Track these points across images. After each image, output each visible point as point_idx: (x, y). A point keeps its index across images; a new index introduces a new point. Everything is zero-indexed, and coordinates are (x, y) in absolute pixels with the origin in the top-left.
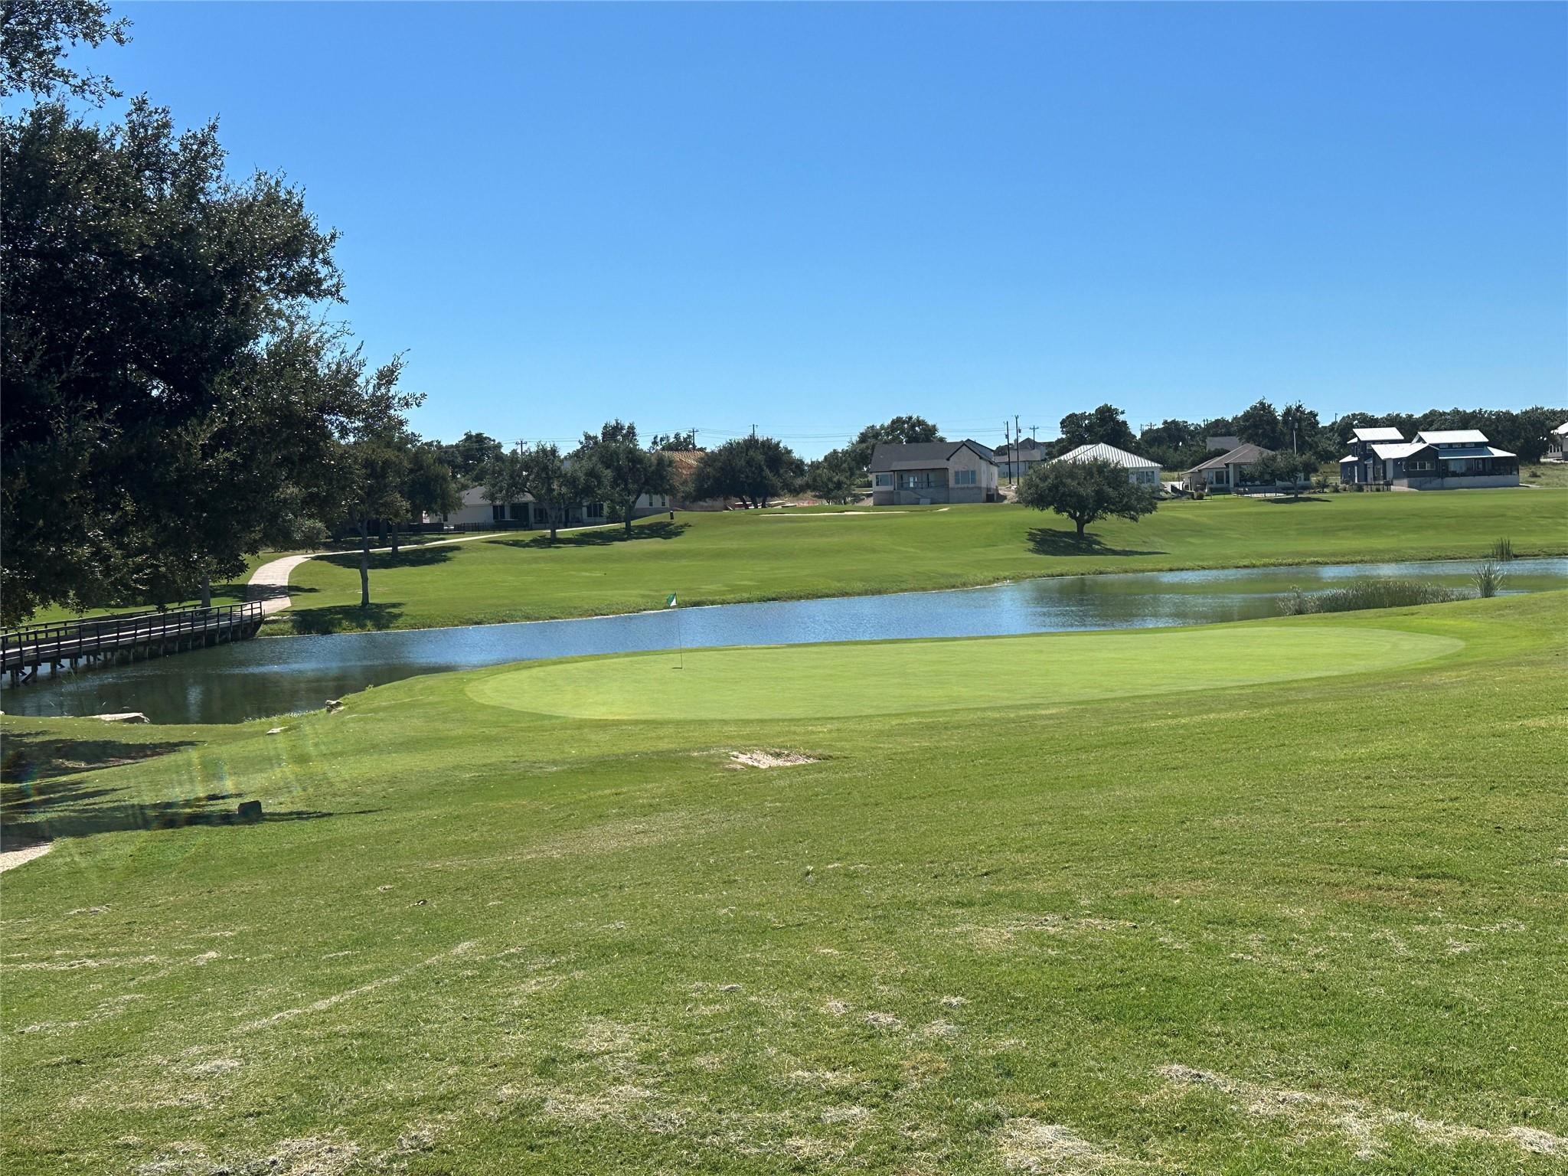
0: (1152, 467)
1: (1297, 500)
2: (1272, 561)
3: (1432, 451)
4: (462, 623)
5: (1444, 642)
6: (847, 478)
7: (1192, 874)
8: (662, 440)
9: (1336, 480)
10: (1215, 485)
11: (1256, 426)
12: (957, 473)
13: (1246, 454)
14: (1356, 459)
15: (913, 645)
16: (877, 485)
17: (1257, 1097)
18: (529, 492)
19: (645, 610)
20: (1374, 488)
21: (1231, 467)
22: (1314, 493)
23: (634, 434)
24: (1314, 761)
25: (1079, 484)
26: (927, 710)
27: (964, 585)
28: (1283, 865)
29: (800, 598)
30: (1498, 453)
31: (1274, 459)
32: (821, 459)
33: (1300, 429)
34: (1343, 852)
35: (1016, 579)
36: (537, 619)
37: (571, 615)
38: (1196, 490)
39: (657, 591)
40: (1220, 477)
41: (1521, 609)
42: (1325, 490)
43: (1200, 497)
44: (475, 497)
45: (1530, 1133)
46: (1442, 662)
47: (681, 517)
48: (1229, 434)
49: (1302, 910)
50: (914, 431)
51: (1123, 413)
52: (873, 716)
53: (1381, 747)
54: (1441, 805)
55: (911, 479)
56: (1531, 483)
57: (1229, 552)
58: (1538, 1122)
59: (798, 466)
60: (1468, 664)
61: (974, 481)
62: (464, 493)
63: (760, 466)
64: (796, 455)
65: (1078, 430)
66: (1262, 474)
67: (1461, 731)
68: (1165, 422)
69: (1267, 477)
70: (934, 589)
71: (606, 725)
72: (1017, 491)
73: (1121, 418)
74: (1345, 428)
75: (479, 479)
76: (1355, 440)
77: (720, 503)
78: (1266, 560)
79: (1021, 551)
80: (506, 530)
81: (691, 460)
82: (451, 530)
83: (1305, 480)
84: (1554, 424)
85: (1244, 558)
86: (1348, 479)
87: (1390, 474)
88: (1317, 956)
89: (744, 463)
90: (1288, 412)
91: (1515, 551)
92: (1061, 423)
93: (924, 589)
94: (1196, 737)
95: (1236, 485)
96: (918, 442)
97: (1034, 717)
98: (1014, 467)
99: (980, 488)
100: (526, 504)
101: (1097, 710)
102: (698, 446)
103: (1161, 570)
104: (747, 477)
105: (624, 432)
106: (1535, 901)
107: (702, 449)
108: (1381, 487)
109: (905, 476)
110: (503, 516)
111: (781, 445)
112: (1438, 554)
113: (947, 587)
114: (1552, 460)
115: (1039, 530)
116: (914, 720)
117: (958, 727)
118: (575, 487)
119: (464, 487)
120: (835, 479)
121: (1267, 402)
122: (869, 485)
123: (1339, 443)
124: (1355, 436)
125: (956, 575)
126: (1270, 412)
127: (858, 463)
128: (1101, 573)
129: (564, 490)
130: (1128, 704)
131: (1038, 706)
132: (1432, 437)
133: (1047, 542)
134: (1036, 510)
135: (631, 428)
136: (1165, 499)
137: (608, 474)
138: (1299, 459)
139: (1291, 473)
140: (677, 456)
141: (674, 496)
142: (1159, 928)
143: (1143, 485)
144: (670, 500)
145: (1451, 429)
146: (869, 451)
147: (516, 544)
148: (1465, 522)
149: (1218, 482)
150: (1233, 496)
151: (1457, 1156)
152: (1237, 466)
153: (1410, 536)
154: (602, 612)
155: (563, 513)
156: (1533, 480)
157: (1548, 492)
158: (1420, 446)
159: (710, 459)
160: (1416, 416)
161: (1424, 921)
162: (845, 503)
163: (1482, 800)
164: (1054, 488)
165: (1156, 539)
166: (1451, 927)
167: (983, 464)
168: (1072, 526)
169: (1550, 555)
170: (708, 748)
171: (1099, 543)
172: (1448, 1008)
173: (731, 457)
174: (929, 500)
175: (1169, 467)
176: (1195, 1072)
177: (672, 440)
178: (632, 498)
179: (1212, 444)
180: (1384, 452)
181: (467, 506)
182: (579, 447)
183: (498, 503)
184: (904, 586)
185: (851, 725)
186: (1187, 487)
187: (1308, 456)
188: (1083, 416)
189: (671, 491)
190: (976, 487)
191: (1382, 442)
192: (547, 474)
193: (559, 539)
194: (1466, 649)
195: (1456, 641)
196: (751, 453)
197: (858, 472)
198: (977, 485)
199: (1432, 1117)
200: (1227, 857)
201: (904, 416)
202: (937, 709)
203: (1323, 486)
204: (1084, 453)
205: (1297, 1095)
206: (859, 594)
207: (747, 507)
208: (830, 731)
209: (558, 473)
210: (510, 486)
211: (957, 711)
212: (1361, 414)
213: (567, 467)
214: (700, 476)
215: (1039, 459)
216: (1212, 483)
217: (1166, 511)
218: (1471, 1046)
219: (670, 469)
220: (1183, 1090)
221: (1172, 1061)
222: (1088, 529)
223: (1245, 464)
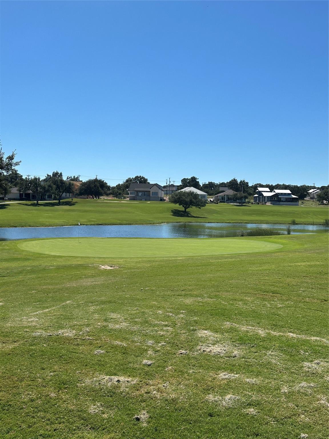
0: (204, 194)
1: (242, 206)
2: (235, 222)
3: (277, 195)
4: (11, 227)
5: (278, 245)
6: (122, 192)
7: (227, 291)
8: (70, 177)
9: (252, 201)
10: (221, 200)
11: (232, 185)
12: (153, 192)
13: (230, 192)
14: (258, 196)
15: (142, 239)
16: (131, 194)
17: (243, 328)
18: (31, 190)
19: (64, 226)
20: (262, 204)
21: (226, 196)
22: (247, 204)
23: (62, 175)
24: (251, 270)
25: (186, 198)
26: (148, 257)
27: (154, 223)
28: (245, 290)
29: (108, 225)
30: (294, 196)
31: (237, 194)
32: (115, 186)
33: (244, 187)
34: (257, 288)
35: (168, 223)
36: (33, 227)
37: (43, 226)
38: (216, 201)
39: (67, 220)
40: (223, 198)
41: (297, 238)
42: (250, 203)
43: (217, 203)
44: (15, 190)
45: (292, 334)
46: (277, 250)
47: (75, 200)
48: (225, 186)
49: (249, 298)
50: (142, 180)
51: (198, 179)
52: (134, 258)
53: (265, 268)
54: (277, 280)
55: (140, 193)
56: (302, 205)
57: (224, 218)
58: (293, 333)
59: (109, 187)
60: (284, 251)
61: (157, 195)
62: (11, 189)
63: (98, 187)
64: (108, 184)
65: (186, 183)
66: (233, 198)
67: (282, 265)
68: (209, 182)
69: (235, 199)
70: (145, 224)
71: (61, 257)
72: (169, 199)
73: (197, 180)
74: (255, 187)
75: (15, 185)
76: (258, 191)
77: (86, 196)
78: (234, 221)
79: (169, 215)
80: (23, 201)
81: (78, 184)
82: (7, 199)
83: (244, 200)
84: (308, 190)
85: (228, 220)
86: (255, 201)
87: (266, 200)
88: (253, 306)
89: (94, 186)
90: (241, 182)
91: (297, 222)
92: (181, 181)
93: (143, 224)
94: (224, 264)
95: (227, 201)
96: (142, 183)
97: (176, 260)
98: (168, 192)
99: (159, 197)
100: (29, 194)
101: (192, 259)
102: (80, 180)
103: (206, 222)
104: (94, 190)
105: (59, 174)
106: (295, 298)
107: (81, 181)
108: (264, 203)
109: (138, 193)
110: (22, 196)
111: (104, 181)
112: (277, 222)
113: (149, 224)
114: (307, 199)
115: (175, 210)
116: (145, 259)
117: (157, 261)
118: (44, 190)
119: (11, 187)
120: (119, 192)
121: (236, 179)
122: (128, 194)
123: (254, 191)
124: (258, 189)
125: (151, 221)
126: (236, 181)
127: (125, 188)
128: (190, 222)
129: (41, 190)
130: (200, 257)
131: (177, 257)
132: (277, 191)
133: (176, 213)
134: (174, 204)
135: (61, 174)
136: (208, 203)
137: (54, 186)
138: (243, 195)
139: (241, 198)
140: (75, 183)
141: (73, 194)
142: (221, 301)
143: (202, 199)
144: (72, 195)
145: (282, 189)
146: (129, 185)
147: (26, 205)
148: (285, 214)
149: (222, 199)
150: (226, 203)
151: (279, 337)
152: (227, 195)
153: (270, 217)
154: (52, 226)
155: (40, 197)
156: (302, 204)
157: (306, 207)
158: (274, 193)
159: (84, 184)
160: (273, 185)
161: (273, 301)
162: (121, 199)
163: (286, 279)
164: (179, 198)
165: (205, 214)
166: (279, 302)
167: (160, 191)
168: (183, 209)
169: (305, 224)
170: (93, 264)
171: (190, 214)
172: (278, 315)
173: (90, 184)
174: (144, 200)
175: (210, 194)
176: (231, 323)
177: (73, 178)
178: (61, 194)
179: (221, 189)
180: (265, 194)
181: (12, 193)
182: (45, 178)
183: (21, 192)
184: (137, 223)
185: (129, 260)
186: (214, 200)
187: (246, 194)
188: (187, 179)
189: (73, 192)
190: (157, 197)
191: (264, 191)
192: (37, 185)
193: (39, 204)
194: (283, 247)
195: (281, 245)
196: (96, 183)
197: (125, 190)
198: (158, 196)
199: (274, 331)
200: (234, 288)
201: (139, 176)
202: (150, 256)
203: (249, 202)
204: (187, 189)
205: (250, 327)
206: (125, 224)
207: (94, 198)
208: (123, 261)
209: (40, 185)
210: (25, 188)
211: (156, 257)
212: (259, 184)
213: (42, 184)
214: (81, 189)
215: (175, 190)
216: (220, 200)
217: (208, 206)
218: (282, 321)
219: (73, 186)
220: (229, 326)
221: (227, 322)
222: (187, 210)
223: (229, 195)
